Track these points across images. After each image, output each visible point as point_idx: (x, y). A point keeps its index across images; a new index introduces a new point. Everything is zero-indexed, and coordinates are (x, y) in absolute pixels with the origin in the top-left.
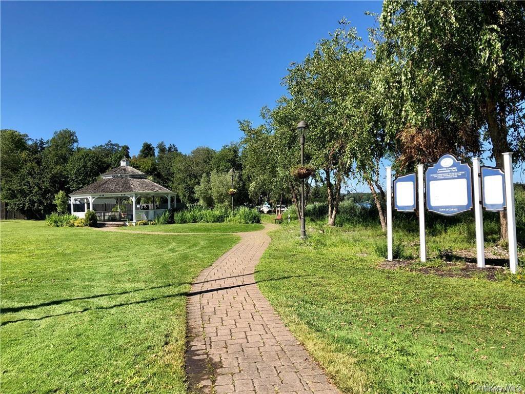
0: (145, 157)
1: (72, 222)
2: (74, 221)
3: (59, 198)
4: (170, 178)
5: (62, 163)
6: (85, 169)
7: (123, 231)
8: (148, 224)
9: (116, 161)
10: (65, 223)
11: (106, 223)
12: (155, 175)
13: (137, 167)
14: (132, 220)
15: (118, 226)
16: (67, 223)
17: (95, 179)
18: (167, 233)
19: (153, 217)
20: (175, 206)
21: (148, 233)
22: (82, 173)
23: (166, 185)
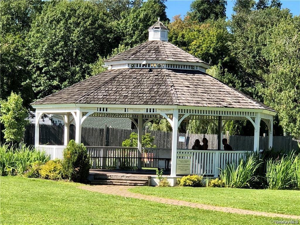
0: (202, 20)
1: (34, 166)
2: (40, 164)
3: (9, 110)
4: (259, 72)
5: (19, 29)
6: (66, 45)
7: (148, 198)
8: (205, 186)
9: (136, 27)
10: (19, 169)
11: (108, 174)
12: (224, 65)
13: (184, 44)
14: (167, 171)
15: (135, 185)
16: (25, 169)
17: (88, 68)
18: (250, 212)
19: (216, 168)
20: (271, 144)
21: (205, 208)
22: (59, 55)
23: (250, 89)
